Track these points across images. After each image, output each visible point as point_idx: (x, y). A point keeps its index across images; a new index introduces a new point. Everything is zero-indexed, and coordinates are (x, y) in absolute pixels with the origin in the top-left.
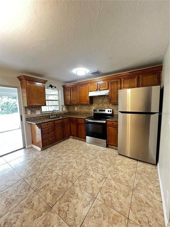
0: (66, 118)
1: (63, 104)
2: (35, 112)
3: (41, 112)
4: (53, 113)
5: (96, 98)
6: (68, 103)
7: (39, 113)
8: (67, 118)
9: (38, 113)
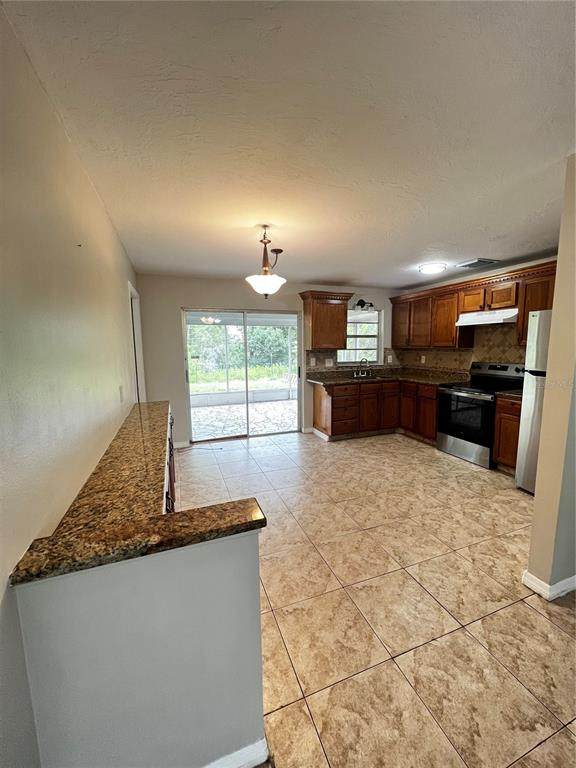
0: (388, 382)
1: (389, 346)
2: (324, 363)
3: (335, 363)
4: (361, 366)
5: (484, 330)
6: (403, 343)
7: (332, 365)
8: (394, 381)
9: (329, 364)
